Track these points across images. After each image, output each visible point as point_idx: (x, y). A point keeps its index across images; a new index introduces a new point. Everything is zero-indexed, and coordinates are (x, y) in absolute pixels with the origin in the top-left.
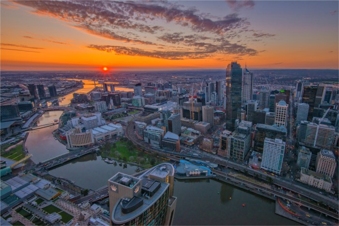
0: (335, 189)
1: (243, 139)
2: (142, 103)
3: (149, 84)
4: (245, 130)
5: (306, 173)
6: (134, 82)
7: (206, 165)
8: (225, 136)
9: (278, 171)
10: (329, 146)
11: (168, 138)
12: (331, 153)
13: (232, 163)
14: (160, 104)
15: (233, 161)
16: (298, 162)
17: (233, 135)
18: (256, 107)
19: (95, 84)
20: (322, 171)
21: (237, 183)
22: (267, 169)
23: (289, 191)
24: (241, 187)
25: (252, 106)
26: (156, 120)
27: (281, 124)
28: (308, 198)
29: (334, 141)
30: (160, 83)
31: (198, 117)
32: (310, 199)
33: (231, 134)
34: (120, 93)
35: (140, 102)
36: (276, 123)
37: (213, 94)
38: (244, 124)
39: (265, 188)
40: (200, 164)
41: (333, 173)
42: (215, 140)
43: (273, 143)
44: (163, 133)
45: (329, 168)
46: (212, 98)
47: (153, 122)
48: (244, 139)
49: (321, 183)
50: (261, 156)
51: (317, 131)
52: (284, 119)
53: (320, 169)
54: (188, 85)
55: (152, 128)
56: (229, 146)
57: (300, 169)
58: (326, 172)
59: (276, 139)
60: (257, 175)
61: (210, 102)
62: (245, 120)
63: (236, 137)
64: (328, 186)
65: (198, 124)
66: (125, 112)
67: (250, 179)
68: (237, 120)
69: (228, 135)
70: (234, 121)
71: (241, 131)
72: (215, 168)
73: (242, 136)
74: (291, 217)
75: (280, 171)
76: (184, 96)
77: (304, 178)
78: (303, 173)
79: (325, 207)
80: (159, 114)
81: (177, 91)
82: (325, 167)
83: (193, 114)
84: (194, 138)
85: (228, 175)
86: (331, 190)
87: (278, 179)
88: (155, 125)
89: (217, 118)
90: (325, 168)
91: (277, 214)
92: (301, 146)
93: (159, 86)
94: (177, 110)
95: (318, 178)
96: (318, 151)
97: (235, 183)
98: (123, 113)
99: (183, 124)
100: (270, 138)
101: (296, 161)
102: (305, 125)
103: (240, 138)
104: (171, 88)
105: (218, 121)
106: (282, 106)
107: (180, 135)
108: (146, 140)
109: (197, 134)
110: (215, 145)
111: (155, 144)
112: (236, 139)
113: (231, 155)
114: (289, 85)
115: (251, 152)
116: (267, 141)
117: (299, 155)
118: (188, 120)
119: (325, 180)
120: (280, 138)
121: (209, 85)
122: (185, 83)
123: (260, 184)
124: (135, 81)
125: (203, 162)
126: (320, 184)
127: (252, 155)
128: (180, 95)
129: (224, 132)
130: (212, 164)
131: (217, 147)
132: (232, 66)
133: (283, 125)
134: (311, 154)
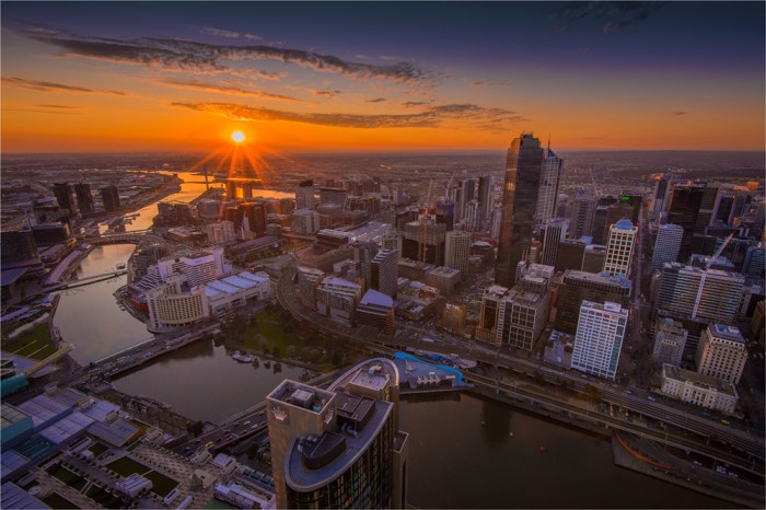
0: (743, 407)
1: (533, 304)
2: (313, 227)
3: (330, 183)
4: (539, 285)
5: (676, 376)
6: (295, 178)
7: (450, 363)
8: (493, 298)
9: (611, 374)
10: (731, 317)
11: (369, 304)
12: (734, 331)
13: (506, 357)
14: (351, 227)
15: (508, 353)
16: (656, 352)
17: (512, 295)
18: (564, 233)
19: (207, 183)
20: (712, 370)
21: (521, 402)
22: (584, 369)
23: (638, 415)
24: (530, 409)
25: (555, 232)
26: (343, 263)
27: (618, 271)
28: (682, 429)
29: (741, 305)
30: (355, 179)
31: (436, 256)
32: (687, 431)
33: (506, 294)
34: (264, 202)
35: (308, 223)
36: (608, 269)
37: (472, 204)
38: (537, 272)
39: (584, 411)
40: (439, 360)
41: (741, 370)
42: (470, 308)
43: (600, 311)
44: (358, 292)
45: (730, 364)
46: (468, 215)
47: (337, 267)
48: (535, 305)
49: (711, 397)
50: (572, 341)
51: (702, 285)
52: (626, 259)
53: (707, 366)
54: (414, 185)
55: (336, 281)
56: (501, 321)
57: (661, 369)
58: (722, 373)
59: (607, 304)
60: (564, 382)
61: (463, 222)
62: (538, 261)
63: (519, 300)
64: (727, 402)
65: (435, 272)
66: (276, 245)
67: (550, 391)
68: (522, 263)
69: (501, 296)
70: (514, 265)
71: (532, 287)
72: (470, 369)
73: (530, 297)
74: (650, 472)
75: (615, 373)
76: (408, 209)
77: (672, 386)
78: (667, 376)
79: (723, 447)
80: (352, 250)
81: (392, 198)
82: (720, 361)
83: (426, 249)
84: (423, 303)
85: (500, 385)
86: (736, 410)
87: (612, 390)
88: (342, 275)
89: (477, 258)
90: (719, 364)
91: (619, 466)
92: (663, 317)
93: (352, 186)
94: (391, 242)
95: (703, 386)
96: (703, 327)
97: (517, 400)
98: (271, 248)
99: (404, 272)
100: (591, 301)
101: (650, 351)
102: (674, 271)
103: (526, 302)
104: (378, 191)
105: (477, 265)
106: (623, 231)
107: (394, 298)
108: (322, 308)
109: (432, 295)
110: (470, 318)
111: (340, 318)
112: (516, 304)
113: (505, 338)
114: (637, 185)
115: (549, 334)
116: (587, 307)
117: (658, 338)
118: (413, 264)
119: (721, 390)
120: (616, 302)
121: (463, 186)
122: (408, 181)
124: (297, 174)
125: (444, 356)
126: (707, 399)
127: (551, 338)
128: (396, 207)
129: (491, 289)
130: (463, 361)
131: (475, 323)
132: (522, 143)
133: (623, 271)
134: (686, 333)
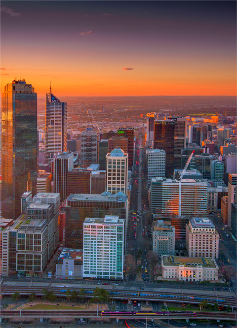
0: (223, 275)
4: (44, 211)
5: (172, 263)
9: (118, 274)
10: (205, 211)
12: (207, 221)
13: (14, 284)
15: (17, 280)
16: (155, 248)
18: (71, 164)
20: (198, 252)
22: (95, 276)
23: (145, 302)
25: (62, 163)
27: (118, 189)
28: (181, 303)
33: (10, 224)
36: (110, 189)
41: (217, 251)
43: (100, 225)
45: (209, 244)
48: (41, 229)
49: (200, 273)
50: (81, 254)
51: (180, 191)
52: (123, 179)
53: (194, 250)
57: (160, 259)
58: (205, 253)
59: (107, 217)
63: (23, 228)
64: (211, 273)
67: (61, 304)
71: (37, 214)
73: (36, 223)
77: (169, 271)
78: (165, 264)
79: (213, 308)
82: (202, 244)
86: (219, 277)
90: (202, 247)
92: (156, 219)
95: (193, 266)
96: (187, 221)
102: (159, 183)
103: (30, 228)
106: (117, 158)
112: (20, 232)
114: (137, 122)
116: (89, 225)
117: (154, 235)
119: (205, 265)
120: (115, 214)
123: (83, 307)
126: (197, 275)
127: (61, 256)
132: (14, 88)
133: (123, 189)
134: (174, 229)
